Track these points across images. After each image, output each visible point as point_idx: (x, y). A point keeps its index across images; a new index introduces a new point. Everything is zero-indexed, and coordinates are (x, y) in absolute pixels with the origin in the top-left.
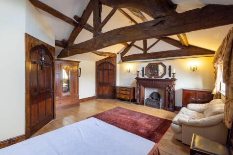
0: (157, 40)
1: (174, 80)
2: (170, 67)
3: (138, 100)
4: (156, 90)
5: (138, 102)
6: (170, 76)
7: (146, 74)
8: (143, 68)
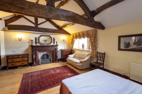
0: (46, 20)
1: (57, 45)
2: (54, 38)
3: (35, 62)
4: (45, 53)
5: (35, 64)
6: (54, 43)
7: (38, 43)
8: (36, 38)
